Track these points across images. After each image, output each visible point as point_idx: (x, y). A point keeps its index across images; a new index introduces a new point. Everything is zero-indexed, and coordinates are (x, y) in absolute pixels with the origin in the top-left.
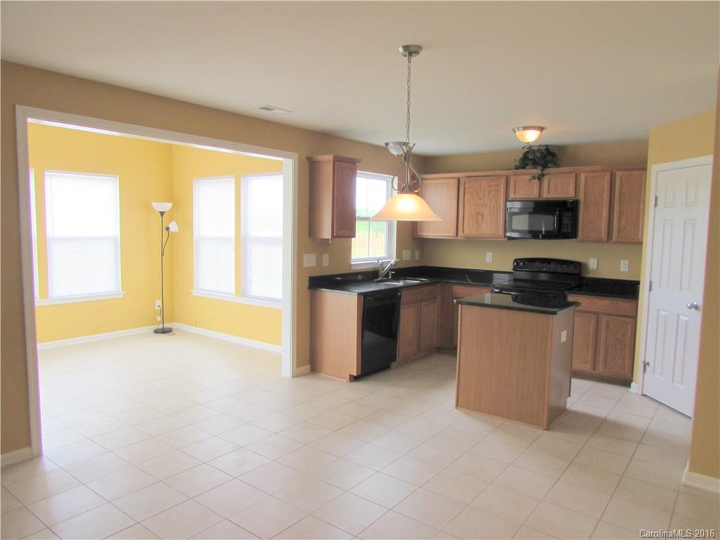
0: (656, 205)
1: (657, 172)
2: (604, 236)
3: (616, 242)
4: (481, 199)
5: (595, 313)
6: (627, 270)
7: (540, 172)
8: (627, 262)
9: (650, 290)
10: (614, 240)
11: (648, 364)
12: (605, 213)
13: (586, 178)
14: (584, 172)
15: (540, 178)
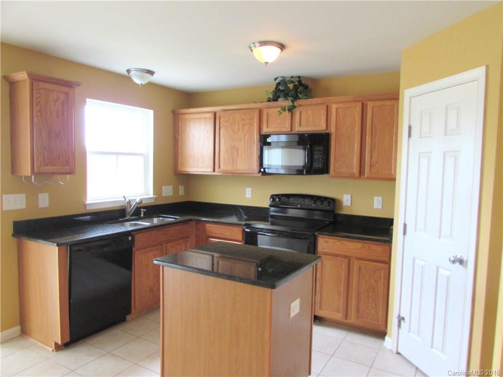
0: (409, 136)
1: (410, 98)
2: (356, 171)
3: (368, 178)
4: (236, 133)
5: (346, 257)
6: (380, 207)
7: (291, 104)
8: (380, 198)
9: (405, 233)
10: (366, 176)
11: (403, 319)
12: (357, 147)
13: (337, 109)
14: (336, 103)
15: (291, 109)
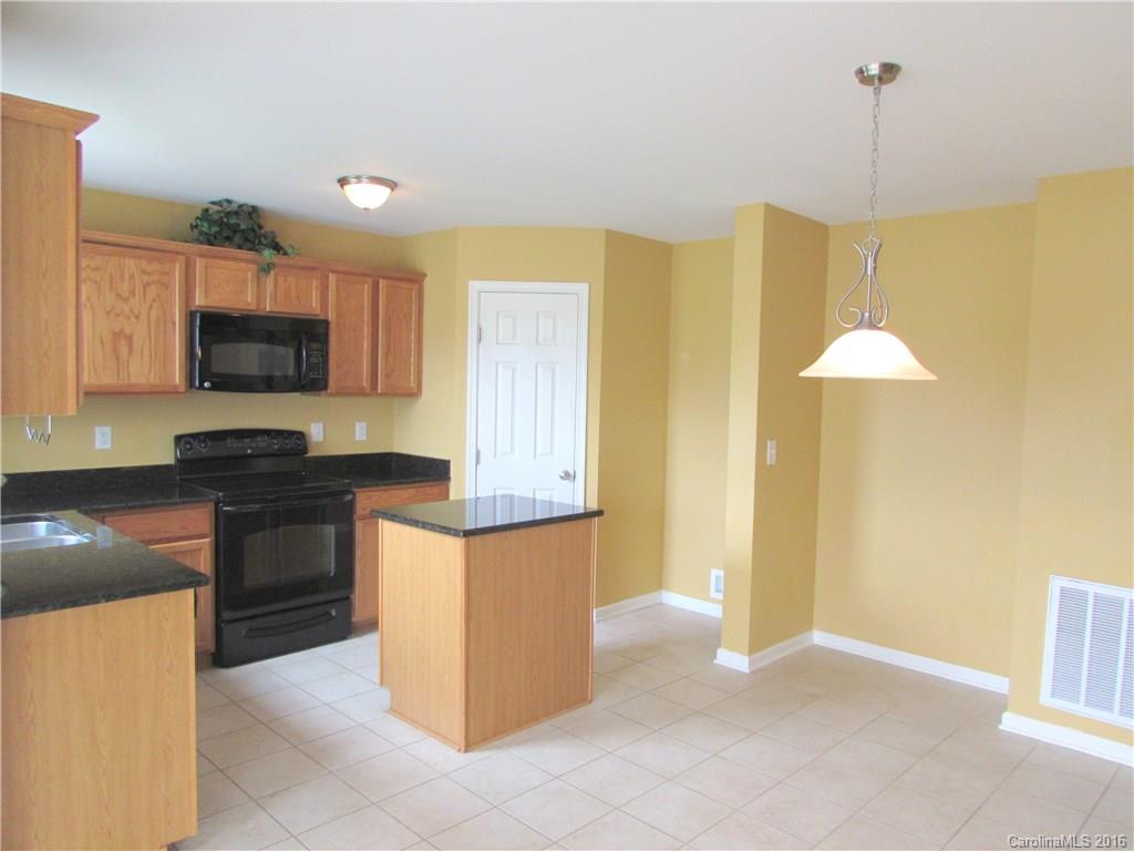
0: (480, 340)
2: (366, 383)
3: (381, 394)
4: (126, 300)
6: (364, 438)
8: (364, 424)
9: (478, 462)
10: (379, 391)
13: (337, 283)
